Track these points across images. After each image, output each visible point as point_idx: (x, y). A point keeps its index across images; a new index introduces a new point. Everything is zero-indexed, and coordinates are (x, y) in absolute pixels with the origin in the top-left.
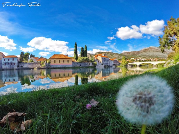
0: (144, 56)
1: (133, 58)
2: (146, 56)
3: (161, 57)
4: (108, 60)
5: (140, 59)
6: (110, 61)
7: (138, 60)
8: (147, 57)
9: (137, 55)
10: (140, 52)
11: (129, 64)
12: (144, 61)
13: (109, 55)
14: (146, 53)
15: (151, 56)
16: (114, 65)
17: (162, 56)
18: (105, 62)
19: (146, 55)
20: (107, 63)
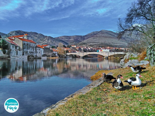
0: (91, 44)
1: (75, 46)
2: (94, 44)
3: (116, 46)
4: (33, 48)
5: (85, 47)
6: (37, 48)
7: (82, 49)
8: (96, 45)
9: (81, 41)
10: (85, 37)
11: (68, 54)
12: (90, 52)
13: (37, 38)
14: (95, 39)
15: (102, 44)
16: (45, 55)
17: (118, 45)
18: (29, 51)
19: (94, 42)
20: (32, 52)
